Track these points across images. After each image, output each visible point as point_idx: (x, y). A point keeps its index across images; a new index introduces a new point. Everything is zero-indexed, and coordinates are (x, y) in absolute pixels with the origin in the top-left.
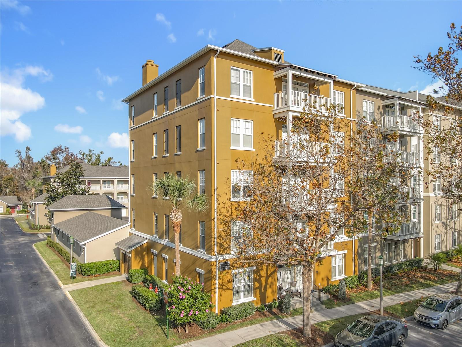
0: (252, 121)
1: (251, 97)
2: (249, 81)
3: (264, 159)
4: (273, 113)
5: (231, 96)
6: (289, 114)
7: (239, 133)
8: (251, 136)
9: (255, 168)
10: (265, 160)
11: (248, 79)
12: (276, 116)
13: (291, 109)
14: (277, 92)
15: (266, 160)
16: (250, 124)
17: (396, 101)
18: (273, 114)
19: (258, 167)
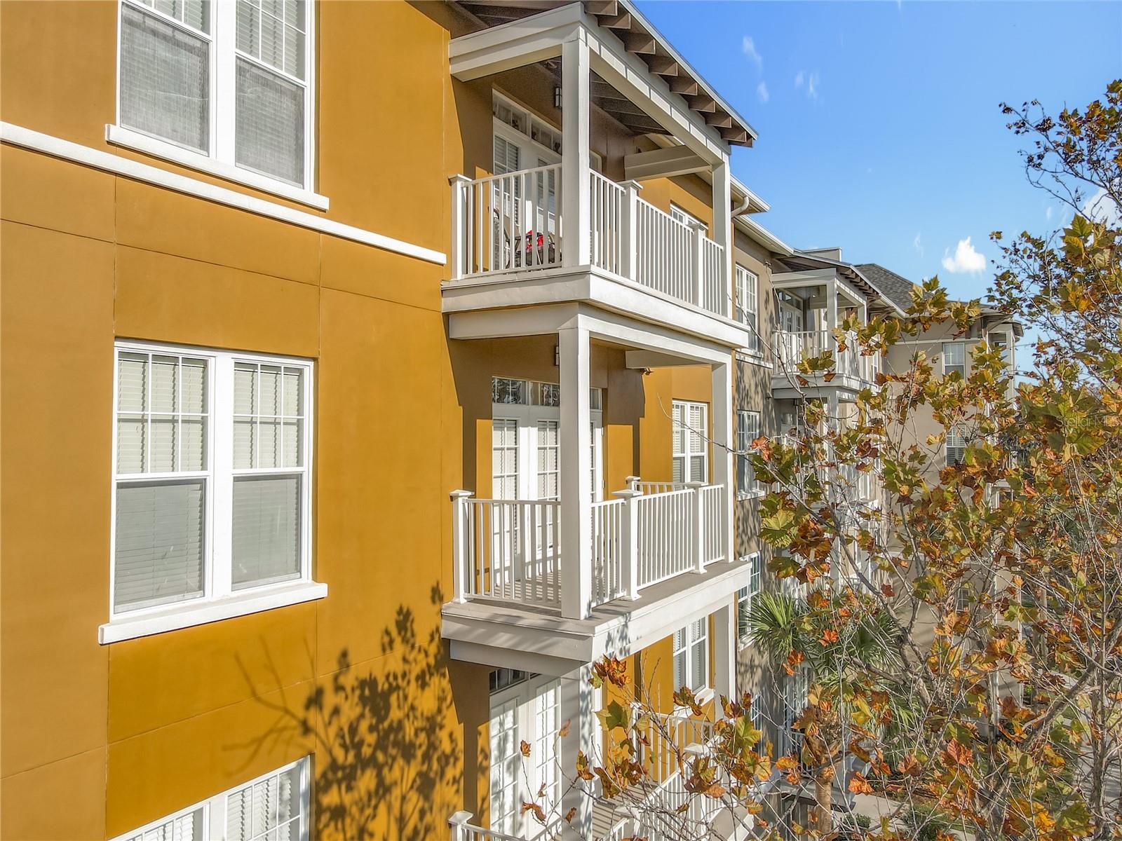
0: (309, 367)
1: (299, 179)
2: (285, 51)
3: (394, 632)
4: (448, 304)
5: (117, 132)
6: (575, 328)
7: (196, 474)
8: (299, 477)
9: (333, 730)
10: (398, 640)
11: (275, 35)
12: (465, 330)
13: (600, 291)
14: (469, 172)
15: (405, 641)
16: (287, 384)
17: (830, 277)
18: (447, 316)
19: (350, 710)
